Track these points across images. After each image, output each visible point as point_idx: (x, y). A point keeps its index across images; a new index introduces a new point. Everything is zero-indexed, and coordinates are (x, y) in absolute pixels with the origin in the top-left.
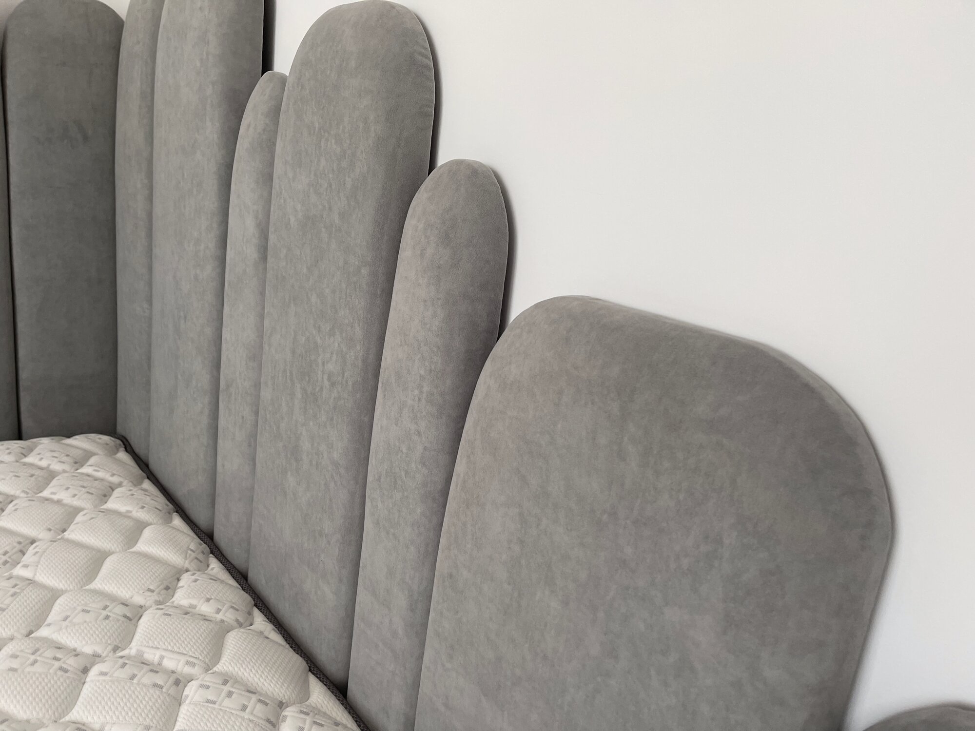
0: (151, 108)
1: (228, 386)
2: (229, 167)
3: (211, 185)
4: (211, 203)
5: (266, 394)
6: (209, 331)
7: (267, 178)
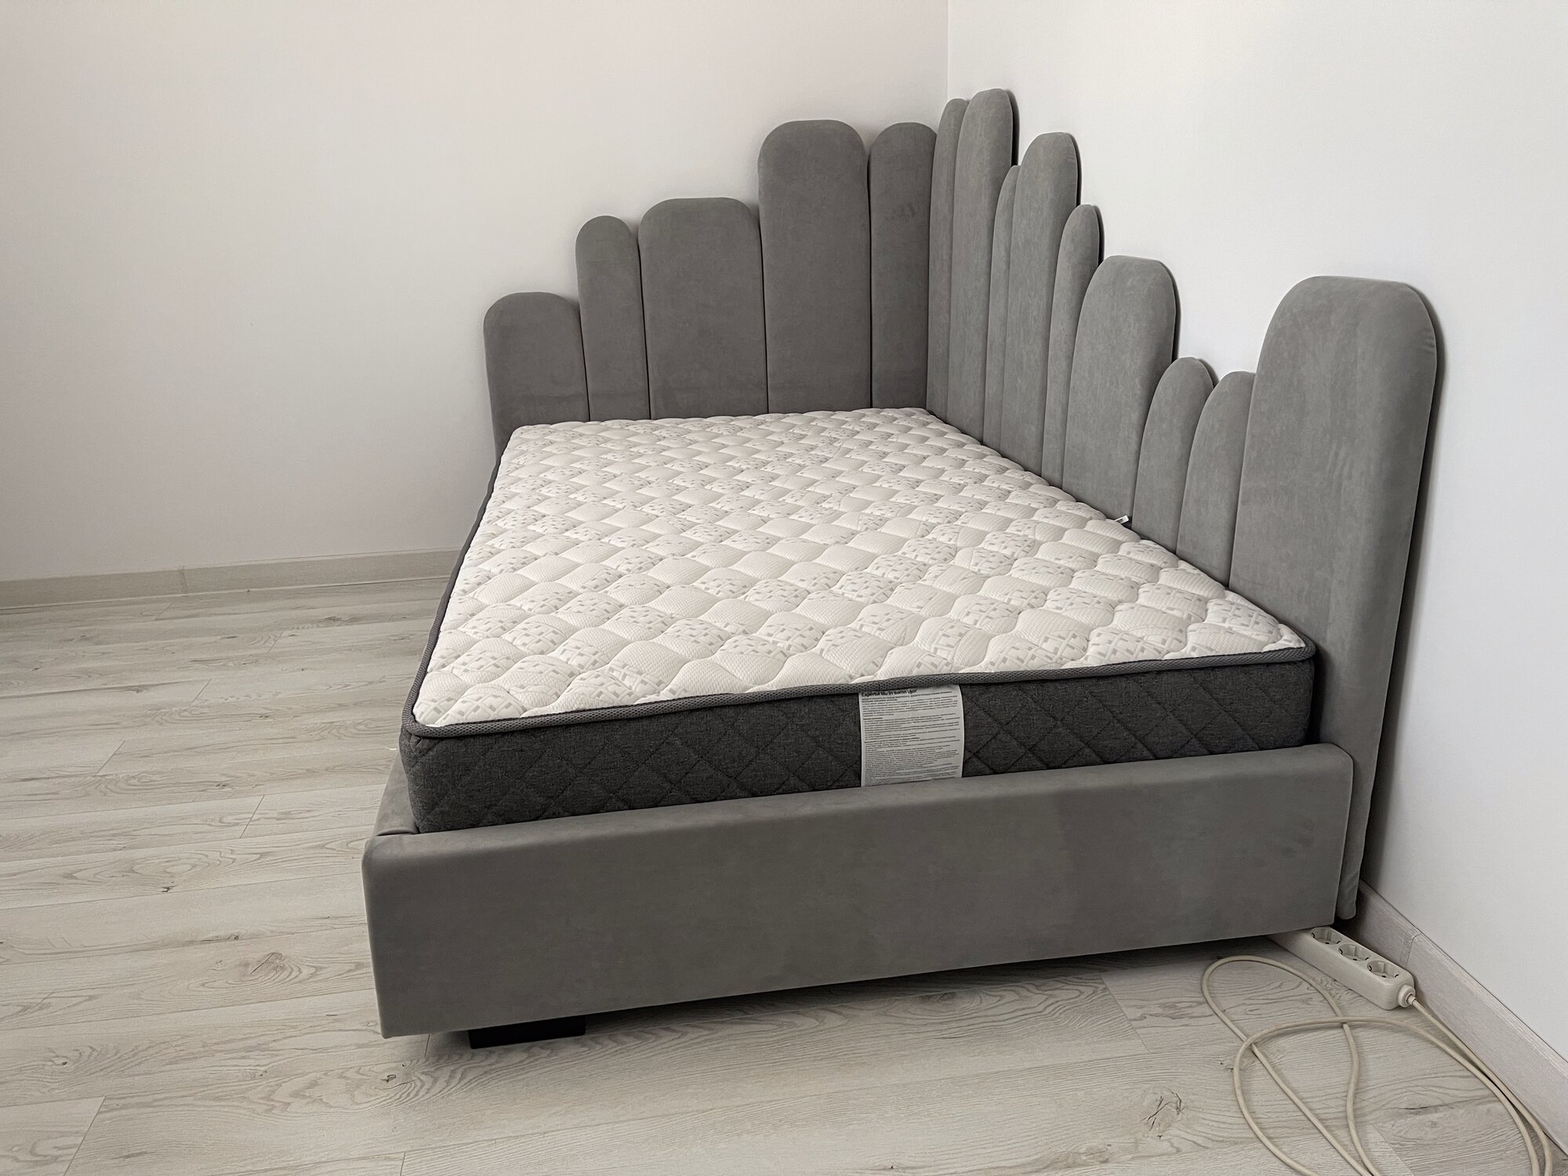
0: (953, 190)
1: (991, 345)
2: (993, 220)
3: (984, 232)
4: (984, 242)
5: (1009, 340)
6: (982, 317)
7: (1010, 223)
